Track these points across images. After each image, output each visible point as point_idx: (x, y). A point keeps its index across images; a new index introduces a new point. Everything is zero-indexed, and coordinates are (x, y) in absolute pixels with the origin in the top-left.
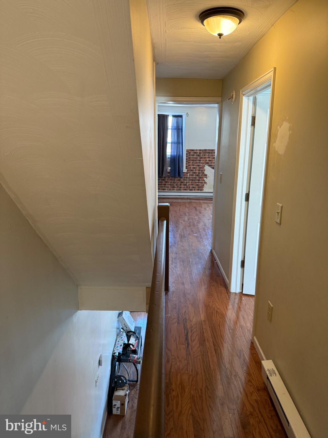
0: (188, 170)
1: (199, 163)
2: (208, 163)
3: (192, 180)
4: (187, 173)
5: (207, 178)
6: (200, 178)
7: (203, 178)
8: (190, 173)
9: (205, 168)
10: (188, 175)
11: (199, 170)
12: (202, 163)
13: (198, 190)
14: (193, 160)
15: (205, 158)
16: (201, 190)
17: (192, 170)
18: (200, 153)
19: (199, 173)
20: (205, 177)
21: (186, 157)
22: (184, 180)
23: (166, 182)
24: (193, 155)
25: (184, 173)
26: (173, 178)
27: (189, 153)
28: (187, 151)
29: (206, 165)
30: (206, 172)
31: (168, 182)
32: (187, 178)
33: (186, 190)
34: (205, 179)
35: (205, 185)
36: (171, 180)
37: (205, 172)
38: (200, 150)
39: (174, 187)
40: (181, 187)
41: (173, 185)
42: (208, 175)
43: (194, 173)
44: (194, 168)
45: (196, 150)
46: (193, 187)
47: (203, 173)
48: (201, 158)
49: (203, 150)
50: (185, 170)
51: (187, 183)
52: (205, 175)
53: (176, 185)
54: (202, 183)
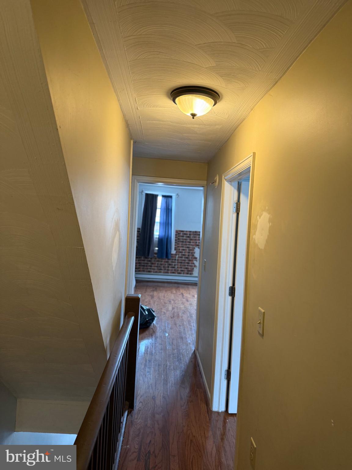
0: (176, 252)
1: (189, 244)
2: (198, 245)
3: (181, 263)
4: (176, 255)
6: (190, 260)
7: (192, 261)
8: (179, 255)
9: (195, 250)
10: (177, 256)
11: (189, 253)
12: (192, 245)
13: (187, 274)
14: (183, 242)
15: (195, 240)
16: (191, 274)
17: (181, 252)
18: (190, 235)
19: (189, 256)
20: (195, 260)
21: (175, 238)
22: (172, 262)
23: (152, 264)
24: (183, 236)
25: (173, 254)
26: (160, 260)
27: (179, 234)
28: (176, 231)
29: (196, 247)
30: (195, 255)
31: (155, 264)
32: (175, 260)
33: (173, 273)
34: (195, 262)
35: (195, 268)
36: (158, 261)
38: (190, 232)
40: (168, 270)
41: (160, 267)
43: (184, 255)
44: (183, 250)
45: (186, 231)
46: (182, 271)
47: (193, 256)
48: (191, 240)
49: (193, 232)
50: (173, 252)
51: (175, 265)
52: (195, 258)
53: (164, 267)
54: (192, 266)
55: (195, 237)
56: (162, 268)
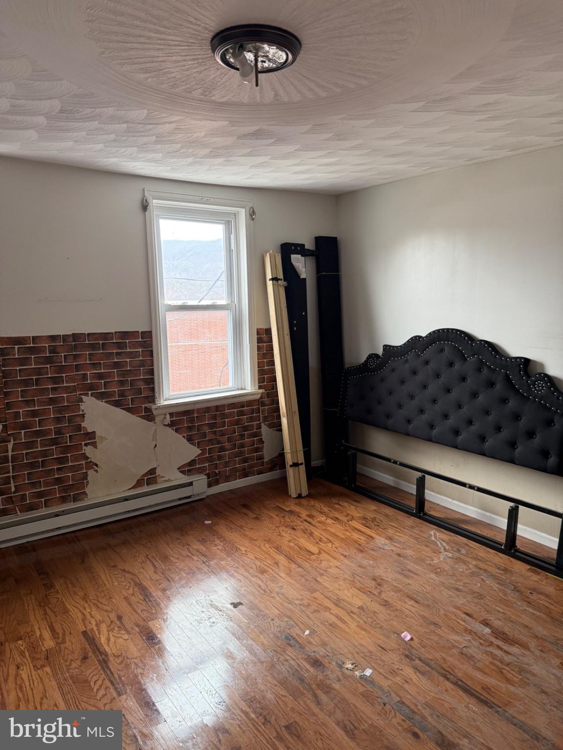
1: (53, 389)
2: (91, 387)
3: (32, 465)
5: (94, 445)
6: (67, 449)
7: (78, 447)
8: (16, 436)
9: (82, 407)
10: (10, 446)
11: (58, 420)
12: (67, 389)
13: (64, 500)
14: (26, 382)
15: (78, 368)
16: (75, 499)
17: (25, 426)
18: (53, 350)
19: (59, 432)
20: (86, 445)
24: (23, 361)
29: (87, 395)
30: (88, 425)
34: (88, 451)
35: (91, 473)
37: (83, 425)
38: (53, 338)
42: (98, 434)
43: (38, 433)
44: (34, 414)
45: (35, 339)
46: (40, 495)
47: (79, 428)
48: (61, 369)
49: (65, 338)
51: (6, 482)
52: (88, 434)
54: (80, 467)
55: (76, 357)
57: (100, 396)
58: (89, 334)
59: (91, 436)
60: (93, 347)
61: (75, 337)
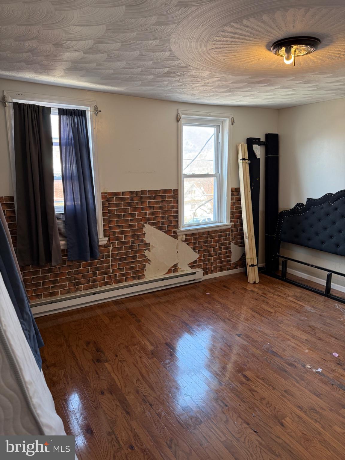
0: (109, 241)
1: (131, 220)
2: (149, 219)
3: (120, 259)
4: (107, 246)
5: (149, 250)
6: (136, 252)
7: (142, 251)
8: (113, 244)
9: (144, 230)
10: (111, 249)
11: (133, 236)
12: (137, 220)
13: (134, 278)
14: (119, 216)
15: (143, 209)
16: (140, 278)
17: (118, 239)
18: (132, 199)
19: (133, 242)
20: (145, 250)
21: (103, 210)
22: (102, 262)
23: (57, 275)
24: (118, 205)
25: (101, 246)
26: (75, 264)
27: (109, 200)
28: (104, 195)
29: (146, 223)
30: (147, 239)
31: (63, 274)
32: (108, 256)
33: (107, 284)
34: (146, 253)
35: (147, 264)
36: (70, 267)
37: (144, 239)
38: (132, 193)
39: (79, 283)
40: (95, 281)
41: (75, 279)
42: (151, 244)
43: (124, 243)
44: (122, 233)
45: (124, 193)
46: (123, 275)
47: (142, 241)
48: (135, 209)
49: (137, 192)
50: (103, 240)
51: (108, 267)
52: (146, 244)
53: (84, 277)
54: (141, 262)
55: (142, 203)
56: (82, 280)
57: (153, 224)
58: (148, 191)
59: (148, 245)
60: (150, 198)
61: (142, 192)
